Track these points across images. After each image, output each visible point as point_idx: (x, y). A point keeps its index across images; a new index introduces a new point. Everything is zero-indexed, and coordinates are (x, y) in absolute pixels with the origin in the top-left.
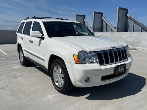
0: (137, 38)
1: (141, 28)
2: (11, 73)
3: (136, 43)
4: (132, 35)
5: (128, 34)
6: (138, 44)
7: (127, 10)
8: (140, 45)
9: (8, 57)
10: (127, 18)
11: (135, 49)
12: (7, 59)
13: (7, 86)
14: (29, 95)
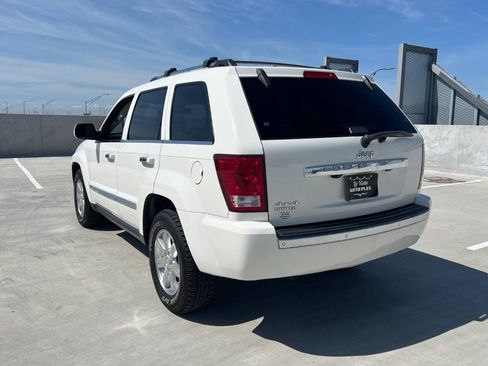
0: (461, 146)
1: (476, 111)
2: (34, 244)
3: (459, 162)
4: (445, 134)
5: (431, 131)
6: (463, 165)
7: (432, 55)
8: (470, 167)
9: (43, 197)
10: (433, 79)
11: (450, 180)
12: (37, 201)
13: (10, 280)
14: (59, 308)
